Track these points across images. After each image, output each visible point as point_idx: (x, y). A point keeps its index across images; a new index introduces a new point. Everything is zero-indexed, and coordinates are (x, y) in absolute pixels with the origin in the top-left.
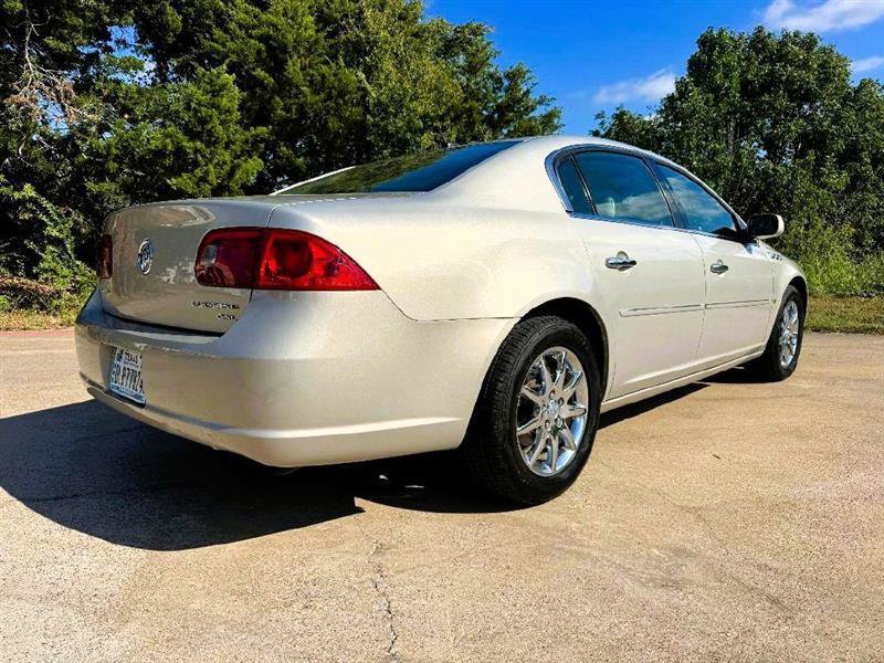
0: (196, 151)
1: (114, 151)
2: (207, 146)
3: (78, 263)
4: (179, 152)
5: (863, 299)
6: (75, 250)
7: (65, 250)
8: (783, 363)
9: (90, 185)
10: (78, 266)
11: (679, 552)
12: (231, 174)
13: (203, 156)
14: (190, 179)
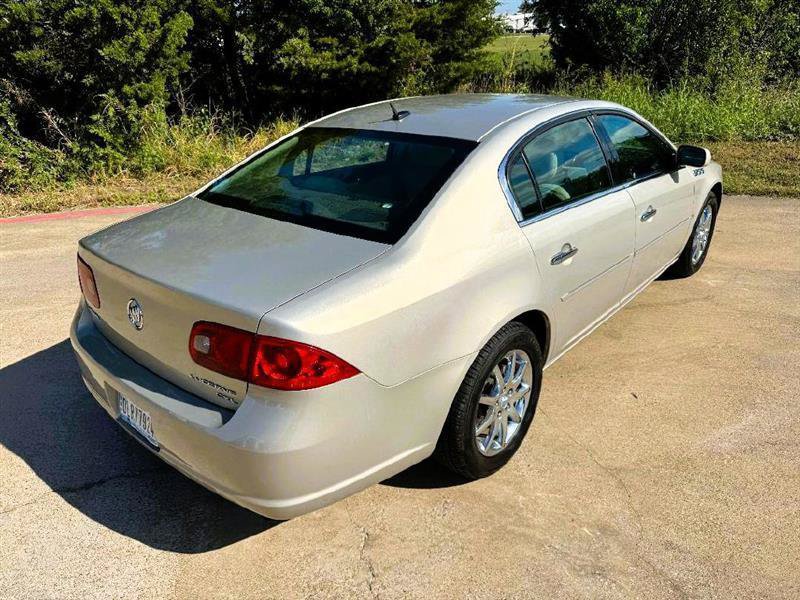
0: (123, 16)
1: (36, 16)
2: (134, 9)
3: (24, 140)
4: (106, 18)
5: (769, 144)
6: (19, 128)
7: (9, 128)
8: (693, 260)
9: (18, 55)
10: (24, 143)
11: (604, 529)
12: (163, 38)
13: (131, 20)
14: (121, 46)
